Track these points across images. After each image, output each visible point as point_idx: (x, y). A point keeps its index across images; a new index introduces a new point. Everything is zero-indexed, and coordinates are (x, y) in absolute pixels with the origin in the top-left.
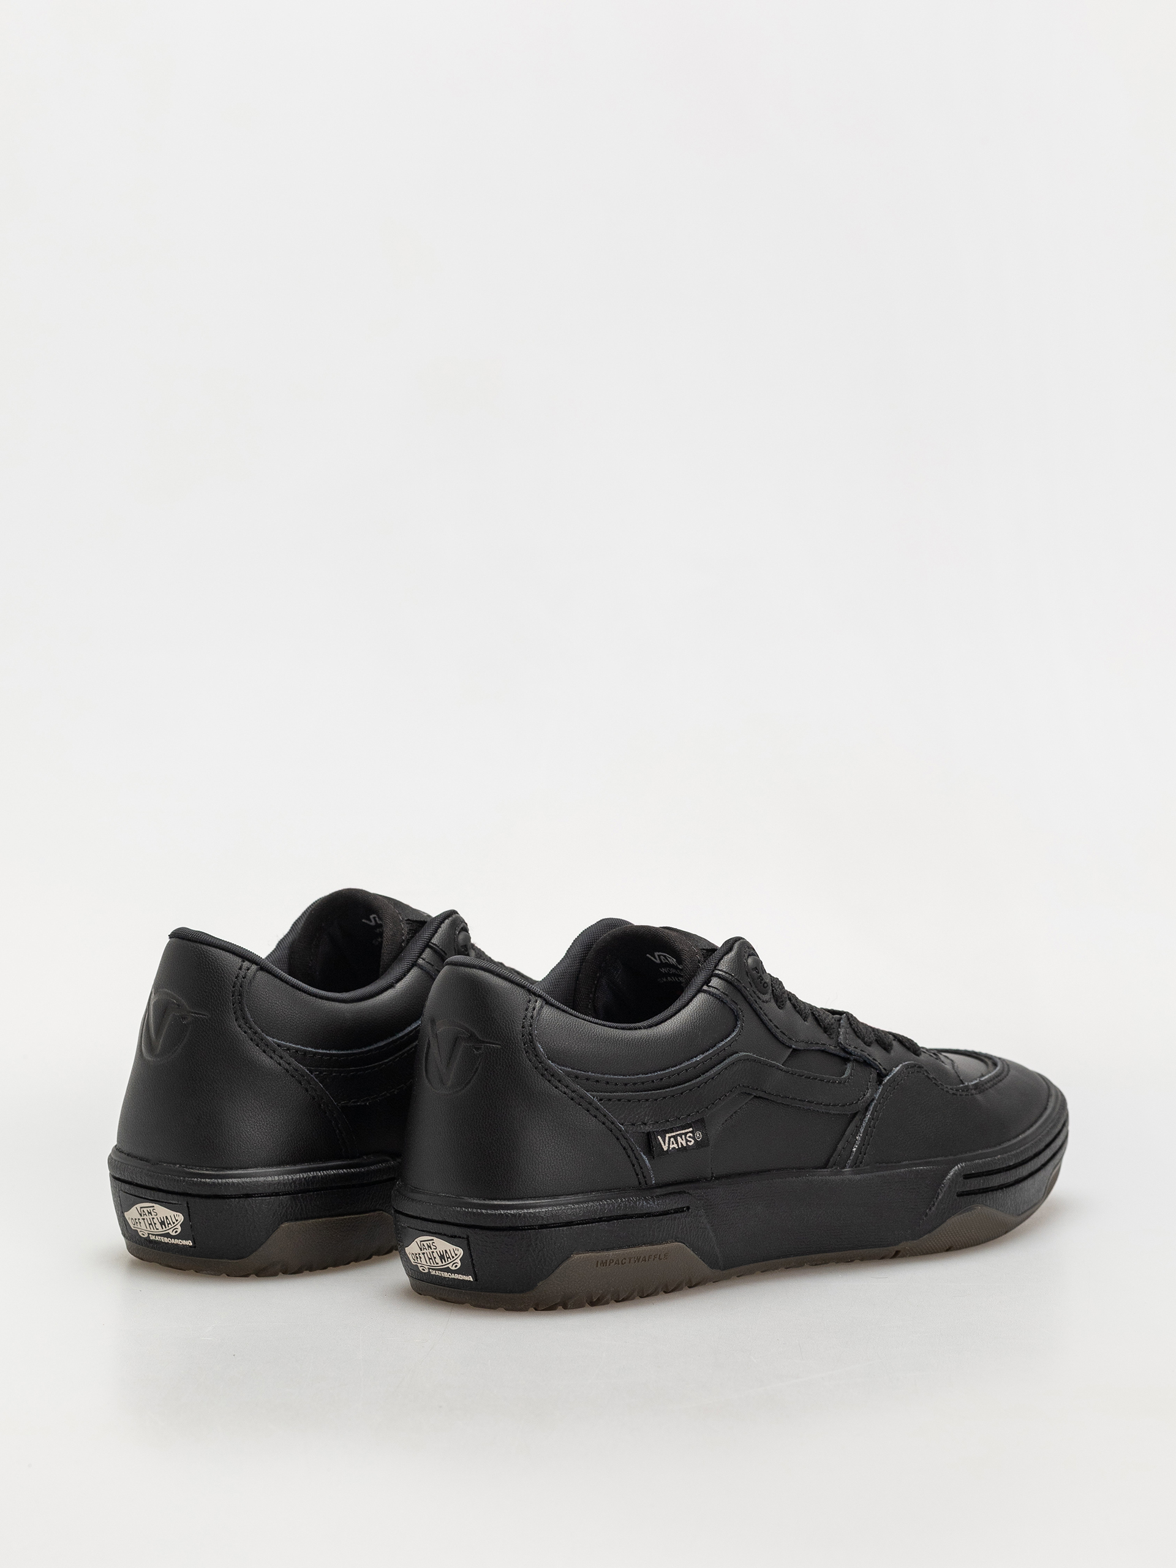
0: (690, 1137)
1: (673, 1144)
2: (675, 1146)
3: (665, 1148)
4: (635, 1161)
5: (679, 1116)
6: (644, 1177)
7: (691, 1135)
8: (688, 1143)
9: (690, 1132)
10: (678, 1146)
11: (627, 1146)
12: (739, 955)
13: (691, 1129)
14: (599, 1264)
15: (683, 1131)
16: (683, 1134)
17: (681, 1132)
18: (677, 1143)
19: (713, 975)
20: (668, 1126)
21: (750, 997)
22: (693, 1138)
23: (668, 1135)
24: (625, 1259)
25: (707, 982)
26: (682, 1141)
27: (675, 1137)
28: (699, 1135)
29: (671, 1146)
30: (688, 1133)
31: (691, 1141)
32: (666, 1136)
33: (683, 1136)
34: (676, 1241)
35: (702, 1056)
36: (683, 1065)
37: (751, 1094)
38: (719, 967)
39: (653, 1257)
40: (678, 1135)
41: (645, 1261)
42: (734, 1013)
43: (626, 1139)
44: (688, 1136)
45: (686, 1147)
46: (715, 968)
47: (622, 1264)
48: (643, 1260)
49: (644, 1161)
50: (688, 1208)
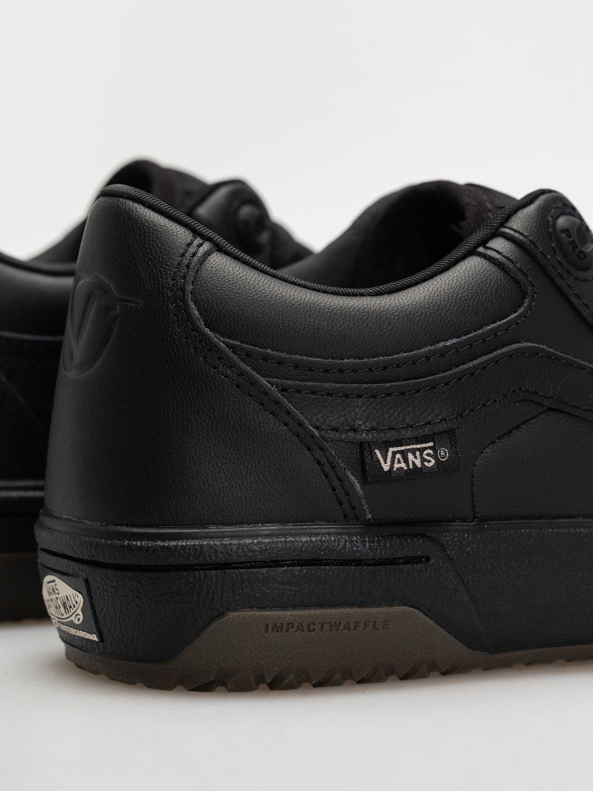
0: (428, 455)
1: (399, 462)
2: (403, 465)
3: (386, 468)
4: (336, 483)
5: (412, 423)
6: (353, 508)
7: (431, 452)
8: (426, 463)
9: (429, 448)
10: (408, 465)
11: (323, 461)
12: (544, 211)
13: (431, 444)
14: (270, 628)
15: (419, 446)
16: (418, 449)
17: (415, 446)
18: (406, 461)
19: (496, 234)
20: (393, 435)
21: (550, 268)
22: (435, 457)
23: (391, 450)
24: (313, 624)
25: (484, 243)
26: (414, 460)
27: (404, 454)
28: (444, 453)
29: (396, 466)
30: (426, 448)
31: (429, 461)
32: (387, 451)
33: (418, 453)
34: (404, 604)
35: (455, 341)
36: (423, 350)
37: (542, 405)
38: (509, 225)
39: (362, 625)
40: (409, 450)
41: (350, 629)
42: (521, 287)
43: (323, 450)
44: (425, 452)
45: (421, 468)
46: (503, 224)
47: (309, 631)
48: (345, 628)
49: (351, 484)
50: (428, 559)
